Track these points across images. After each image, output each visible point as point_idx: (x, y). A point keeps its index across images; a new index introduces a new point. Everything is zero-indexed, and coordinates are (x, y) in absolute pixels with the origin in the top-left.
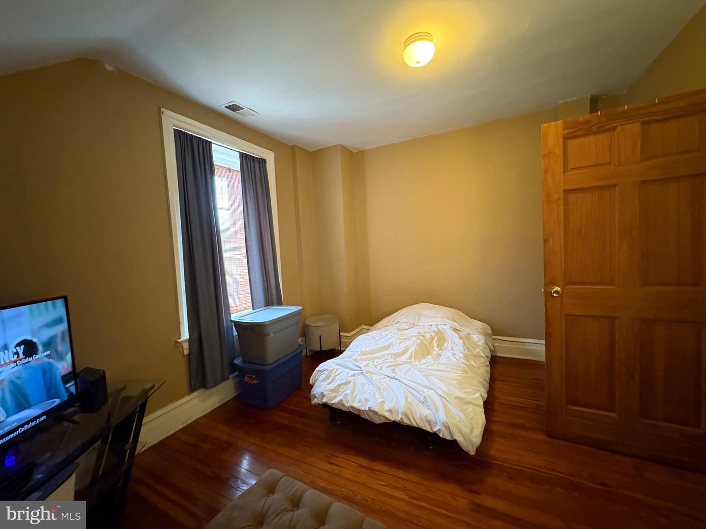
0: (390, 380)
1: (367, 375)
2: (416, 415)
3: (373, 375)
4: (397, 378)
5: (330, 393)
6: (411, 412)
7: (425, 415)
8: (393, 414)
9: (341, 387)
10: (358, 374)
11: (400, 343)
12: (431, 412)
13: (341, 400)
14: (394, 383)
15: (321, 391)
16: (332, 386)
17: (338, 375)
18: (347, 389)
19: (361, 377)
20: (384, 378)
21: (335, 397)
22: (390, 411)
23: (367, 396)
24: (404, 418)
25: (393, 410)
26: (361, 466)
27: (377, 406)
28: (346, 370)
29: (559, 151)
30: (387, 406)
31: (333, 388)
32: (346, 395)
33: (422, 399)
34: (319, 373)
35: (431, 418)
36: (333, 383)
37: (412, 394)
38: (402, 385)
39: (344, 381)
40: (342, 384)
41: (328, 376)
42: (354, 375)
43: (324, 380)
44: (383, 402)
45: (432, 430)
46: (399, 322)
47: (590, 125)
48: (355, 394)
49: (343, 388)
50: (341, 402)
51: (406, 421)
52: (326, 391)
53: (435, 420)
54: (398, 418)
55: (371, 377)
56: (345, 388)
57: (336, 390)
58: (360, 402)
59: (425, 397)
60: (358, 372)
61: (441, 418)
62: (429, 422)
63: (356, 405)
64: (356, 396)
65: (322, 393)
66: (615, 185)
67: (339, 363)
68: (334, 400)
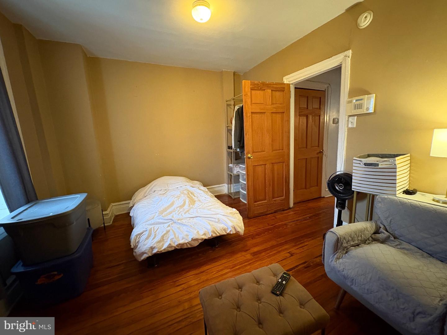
0: (193, 219)
1: (179, 221)
2: (218, 229)
3: (182, 220)
4: (197, 216)
5: (158, 244)
6: (215, 229)
7: (222, 227)
8: (206, 235)
9: (165, 237)
10: (172, 224)
11: (178, 199)
12: (223, 225)
13: (170, 244)
14: (196, 219)
15: (150, 246)
16: (156, 240)
17: (156, 231)
18: (169, 236)
19: (174, 225)
20: (189, 219)
21: (163, 245)
22: (205, 234)
23: (186, 233)
24: (212, 234)
25: (206, 233)
26: (196, 274)
27: (196, 235)
28: (161, 225)
29: (249, 94)
30: (201, 233)
31: (159, 240)
32: (171, 239)
33: (217, 220)
34: (138, 237)
35: (226, 227)
36: (156, 237)
37: (211, 221)
38: (203, 218)
39: (165, 232)
40: (165, 234)
41: (149, 234)
42: (169, 226)
43: (147, 238)
44: (198, 232)
45: (226, 233)
46: (155, 191)
47: (258, 86)
48: (177, 236)
49: (166, 237)
50: (170, 246)
51: (214, 235)
52: (154, 244)
53: (227, 228)
54: (210, 235)
55: (182, 222)
56: (167, 236)
57: (162, 240)
58: (183, 239)
59: (218, 219)
60: (171, 222)
61: (230, 225)
62: (225, 230)
63: (182, 242)
64: (178, 237)
65: (151, 247)
66: (265, 113)
67: (152, 223)
68: (163, 247)
